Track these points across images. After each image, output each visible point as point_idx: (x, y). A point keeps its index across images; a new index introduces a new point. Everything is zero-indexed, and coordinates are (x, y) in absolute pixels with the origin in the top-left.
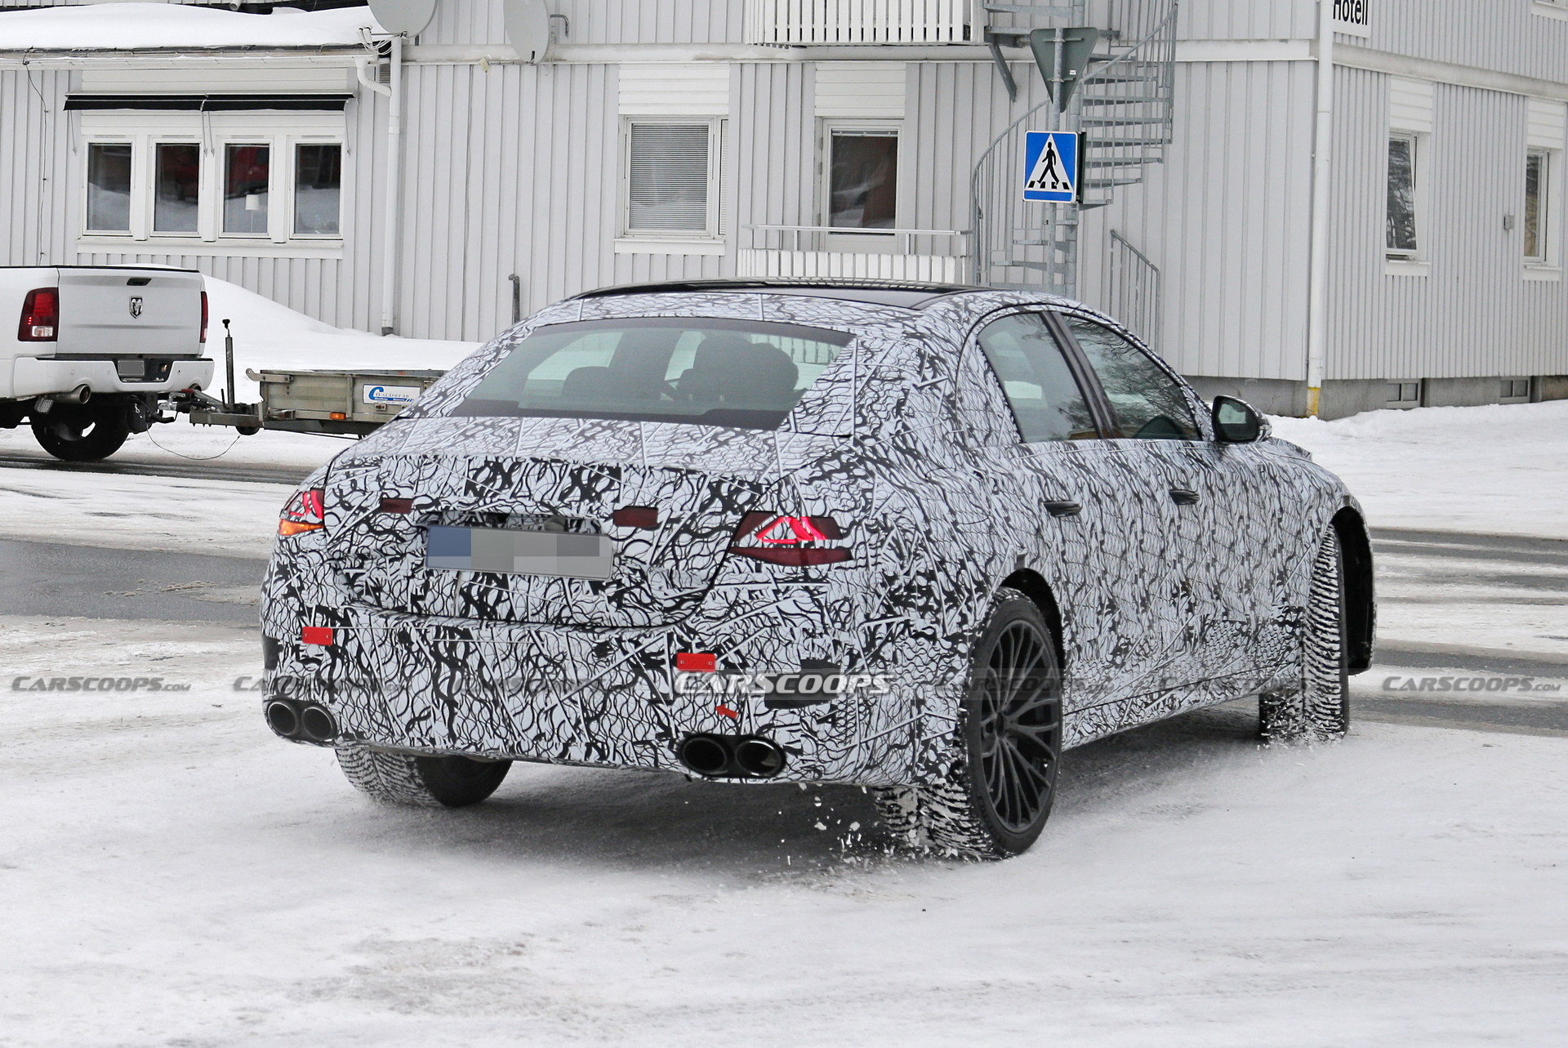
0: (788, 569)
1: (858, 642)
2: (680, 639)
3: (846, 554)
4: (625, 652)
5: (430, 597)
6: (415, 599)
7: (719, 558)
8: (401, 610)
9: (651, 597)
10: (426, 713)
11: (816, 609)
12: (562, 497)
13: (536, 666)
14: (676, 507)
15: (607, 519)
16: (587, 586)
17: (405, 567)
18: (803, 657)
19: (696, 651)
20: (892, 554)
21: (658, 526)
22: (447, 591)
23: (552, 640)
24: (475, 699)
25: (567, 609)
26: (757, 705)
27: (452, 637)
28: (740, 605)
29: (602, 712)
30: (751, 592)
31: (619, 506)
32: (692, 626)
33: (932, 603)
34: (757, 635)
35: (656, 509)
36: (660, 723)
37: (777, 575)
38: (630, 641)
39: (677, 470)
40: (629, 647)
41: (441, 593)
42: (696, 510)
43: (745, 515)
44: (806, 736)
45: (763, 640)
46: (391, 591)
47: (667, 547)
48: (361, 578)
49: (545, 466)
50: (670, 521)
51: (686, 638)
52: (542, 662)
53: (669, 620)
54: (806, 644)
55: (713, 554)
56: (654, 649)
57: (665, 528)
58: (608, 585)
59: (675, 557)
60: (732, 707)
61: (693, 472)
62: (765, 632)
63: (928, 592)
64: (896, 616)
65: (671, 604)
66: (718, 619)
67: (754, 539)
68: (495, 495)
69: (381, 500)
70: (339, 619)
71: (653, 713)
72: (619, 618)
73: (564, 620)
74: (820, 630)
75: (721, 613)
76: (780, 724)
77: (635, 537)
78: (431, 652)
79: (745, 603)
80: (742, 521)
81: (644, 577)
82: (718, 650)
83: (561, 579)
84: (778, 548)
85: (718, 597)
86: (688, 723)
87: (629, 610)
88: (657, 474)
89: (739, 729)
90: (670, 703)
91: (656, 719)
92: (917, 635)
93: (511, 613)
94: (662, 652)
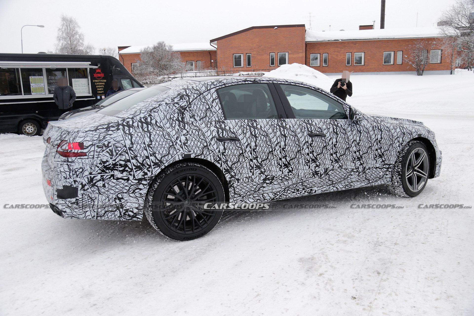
1: (85, 181)
3: (84, 154)
11: (69, 171)
18: (64, 185)
20: (108, 155)
33: (127, 169)
34: (56, 177)
44: (67, 207)
54: (64, 181)
60: (52, 197)
63: (126, 166)
64: (106, 173)
74: (68, 177)
76: (60, 203)
84: (63, 152)
92: (118, 179)
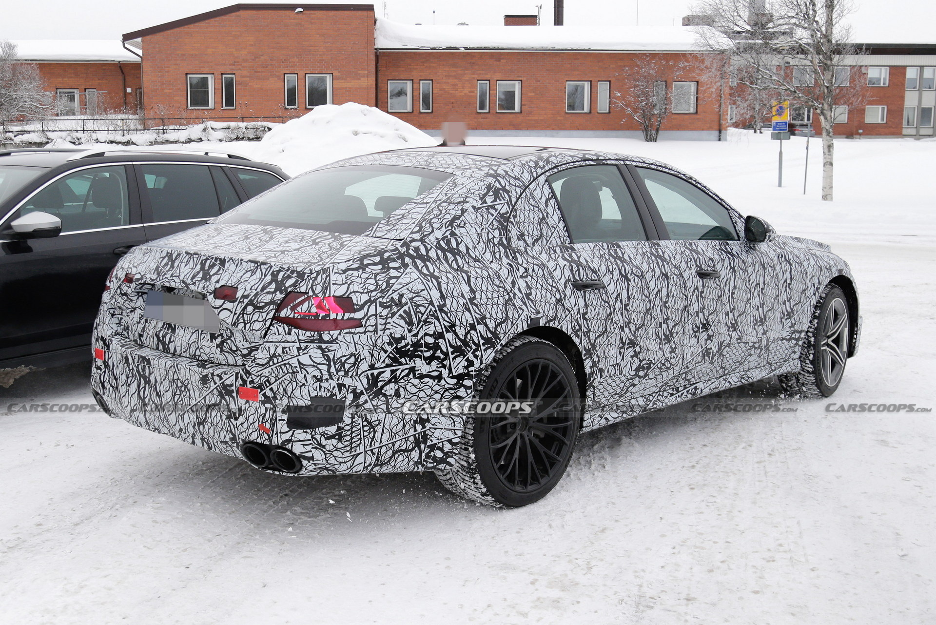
0: (308, 333)
1: (361, 384)
2: (242, 378)
3: (358, 323)
4: (215, 383)
5: (145, 335)
6: (140, 336)
7: (268, 323)
8: (136, 342)
9: (236, 346)
11: (325, 362)
12: (193, 278)
13: (177, 386)
14: (248, 288)
15: (211, 294)
16: (208, 337)
17: (136, 316)
18: (313, 395)
19: (249, 386)
20: (402, 323)
21: (236, 300)
22: (151, 333)
23: (183, 371)
25: (198, 350)
26: (282, 426)
27: (144, 362)
28: (276, 357)
29: (205, 420)
30: (284, 348)
31: (218, 286)
32: (248, 369)
33: (438, 353)
34: (283, 378)
35: (237, 288)
36: (231, 432)
37: (301, 338)
38: (218, 375)
39: (255, 262)
40: (217, 379)
41: (148, 334)
42: (259, 290)
43: (288, 294)
44: (316, 448)
45: (287, 382)
46: (132, 330)
47: (240, 314)
48: (122, 321)
49: (190, 257)
50: (244, 297)
51: (245, 377)
52: (180, 384)
53: (245, 363)
54: (315, 386)
55: (265, 320)
56: (228, 383)
57: (240, 302)
58: (217, 337)
59: (244, 322)
60: (268, 426)
61: (264, 264)
62: (288, 377)
63: (436, 347)
64: (401, 364)
65: (246, 352)
66: (263, 365)
67: (289, 311)
68: (165, 275)
69: (126, 274)
71: (228, 425)
72: (221, 358)
73: (196, 357)
74: (326, 376)
75: (265, 362)
76: (296, 439)
77: (224, 306)
78: (137, 371)
79: (280, 356)
80: (284, 298)
81: (232, 333)
82: (261, 387)
83: (198, 330)
84: (303, 318)
85: (265, 351)
86: (244, 434)
87: (226, 354)
89: (271, 441)
91: (229, 429)
92: (422, 377)
93: (175, 350)
94: (233, 385)
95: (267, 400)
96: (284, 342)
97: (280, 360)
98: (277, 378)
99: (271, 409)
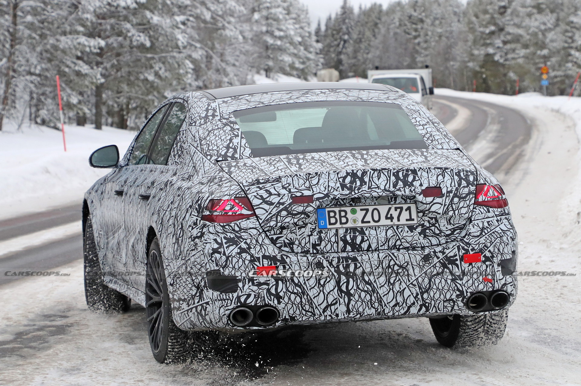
0: (499, 210)
2: (463, 248)
4: (438, 258)
5: (323, 244)
6: (314, 246)
7: (471, 207)
8: (307, 252)
9: (440, 230)
10: (335, 301)
12: (395, 186)
13: (393, 270)
14: (449, 186)
15: (420, 195)
16: (407, 229)
17: (307, 231)
19: (471, 253)
21: (443, 195)
22: (333, 239)
23: (401, 256)
24: (362, 291)
25: (399, 241)
26: (499, 275)
27: (347, 261)
28: (485, 229)
29: (429, 288)
30: (488, 222)
31: (423, 188)
32: (468, 241)
35: (440, 187)
36: (458, 290)
37: (496, 213)
38: (440, 252)
39: (441, 168)
40: (440, 255)
41: (330, 241)
42: (457, 186)
43: (476, 186)
45: (498, 244)
46: (300, 243)
47: (449, 205)
48: (280, 239)
49: (379, 172)
50: (448, 192)
51: (466, 247)
52: (396, 268)
53: (449, 240)
55: (469, 206)
56: (452, 254)
57: (447, 196)
58: (417, 227)
59: (453, 209)
61: (447, 169)
62: (498, 240)
65: (449, 232)
66: (478, 236)
67: (484, 197)
68: (359, 189)
69: (292, 197)
70: (279, 261)
71: (454, 285)
73: (398, 247)
75: (478, 234)
77: (434, 202)
78: (335, 271)
79: (487, 227)
80: (476, 189)
81: (437, 221)
82: (481, 251)
83: (392, 227)
85: (475, 226)
86: (472, 288)
87: (429, 238)
88: (433, 171)
89: (494, 287)
90: (461, 280)
91: (456, 288)
93: (370, 246)
94: (456, 255)
95: (487, 259)
96: (486, 218)
97: (489, 230)
98: (491, 243)
99: (490, 265)
